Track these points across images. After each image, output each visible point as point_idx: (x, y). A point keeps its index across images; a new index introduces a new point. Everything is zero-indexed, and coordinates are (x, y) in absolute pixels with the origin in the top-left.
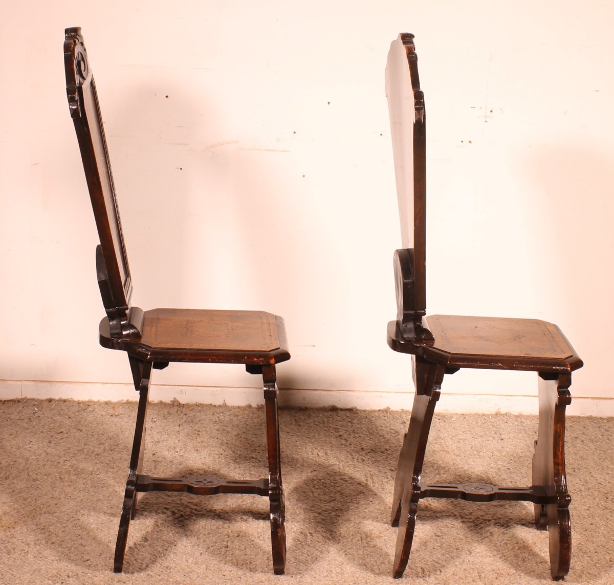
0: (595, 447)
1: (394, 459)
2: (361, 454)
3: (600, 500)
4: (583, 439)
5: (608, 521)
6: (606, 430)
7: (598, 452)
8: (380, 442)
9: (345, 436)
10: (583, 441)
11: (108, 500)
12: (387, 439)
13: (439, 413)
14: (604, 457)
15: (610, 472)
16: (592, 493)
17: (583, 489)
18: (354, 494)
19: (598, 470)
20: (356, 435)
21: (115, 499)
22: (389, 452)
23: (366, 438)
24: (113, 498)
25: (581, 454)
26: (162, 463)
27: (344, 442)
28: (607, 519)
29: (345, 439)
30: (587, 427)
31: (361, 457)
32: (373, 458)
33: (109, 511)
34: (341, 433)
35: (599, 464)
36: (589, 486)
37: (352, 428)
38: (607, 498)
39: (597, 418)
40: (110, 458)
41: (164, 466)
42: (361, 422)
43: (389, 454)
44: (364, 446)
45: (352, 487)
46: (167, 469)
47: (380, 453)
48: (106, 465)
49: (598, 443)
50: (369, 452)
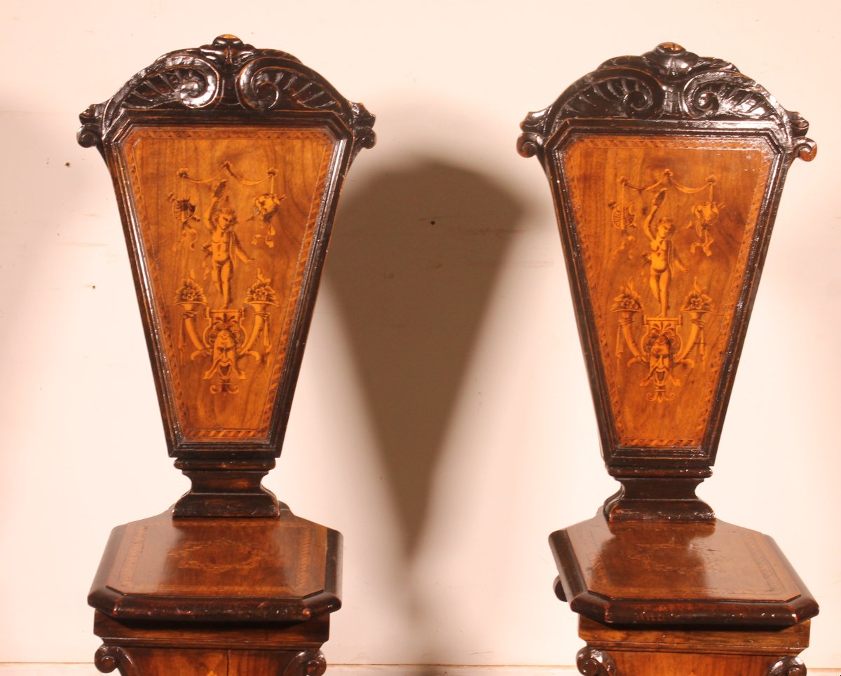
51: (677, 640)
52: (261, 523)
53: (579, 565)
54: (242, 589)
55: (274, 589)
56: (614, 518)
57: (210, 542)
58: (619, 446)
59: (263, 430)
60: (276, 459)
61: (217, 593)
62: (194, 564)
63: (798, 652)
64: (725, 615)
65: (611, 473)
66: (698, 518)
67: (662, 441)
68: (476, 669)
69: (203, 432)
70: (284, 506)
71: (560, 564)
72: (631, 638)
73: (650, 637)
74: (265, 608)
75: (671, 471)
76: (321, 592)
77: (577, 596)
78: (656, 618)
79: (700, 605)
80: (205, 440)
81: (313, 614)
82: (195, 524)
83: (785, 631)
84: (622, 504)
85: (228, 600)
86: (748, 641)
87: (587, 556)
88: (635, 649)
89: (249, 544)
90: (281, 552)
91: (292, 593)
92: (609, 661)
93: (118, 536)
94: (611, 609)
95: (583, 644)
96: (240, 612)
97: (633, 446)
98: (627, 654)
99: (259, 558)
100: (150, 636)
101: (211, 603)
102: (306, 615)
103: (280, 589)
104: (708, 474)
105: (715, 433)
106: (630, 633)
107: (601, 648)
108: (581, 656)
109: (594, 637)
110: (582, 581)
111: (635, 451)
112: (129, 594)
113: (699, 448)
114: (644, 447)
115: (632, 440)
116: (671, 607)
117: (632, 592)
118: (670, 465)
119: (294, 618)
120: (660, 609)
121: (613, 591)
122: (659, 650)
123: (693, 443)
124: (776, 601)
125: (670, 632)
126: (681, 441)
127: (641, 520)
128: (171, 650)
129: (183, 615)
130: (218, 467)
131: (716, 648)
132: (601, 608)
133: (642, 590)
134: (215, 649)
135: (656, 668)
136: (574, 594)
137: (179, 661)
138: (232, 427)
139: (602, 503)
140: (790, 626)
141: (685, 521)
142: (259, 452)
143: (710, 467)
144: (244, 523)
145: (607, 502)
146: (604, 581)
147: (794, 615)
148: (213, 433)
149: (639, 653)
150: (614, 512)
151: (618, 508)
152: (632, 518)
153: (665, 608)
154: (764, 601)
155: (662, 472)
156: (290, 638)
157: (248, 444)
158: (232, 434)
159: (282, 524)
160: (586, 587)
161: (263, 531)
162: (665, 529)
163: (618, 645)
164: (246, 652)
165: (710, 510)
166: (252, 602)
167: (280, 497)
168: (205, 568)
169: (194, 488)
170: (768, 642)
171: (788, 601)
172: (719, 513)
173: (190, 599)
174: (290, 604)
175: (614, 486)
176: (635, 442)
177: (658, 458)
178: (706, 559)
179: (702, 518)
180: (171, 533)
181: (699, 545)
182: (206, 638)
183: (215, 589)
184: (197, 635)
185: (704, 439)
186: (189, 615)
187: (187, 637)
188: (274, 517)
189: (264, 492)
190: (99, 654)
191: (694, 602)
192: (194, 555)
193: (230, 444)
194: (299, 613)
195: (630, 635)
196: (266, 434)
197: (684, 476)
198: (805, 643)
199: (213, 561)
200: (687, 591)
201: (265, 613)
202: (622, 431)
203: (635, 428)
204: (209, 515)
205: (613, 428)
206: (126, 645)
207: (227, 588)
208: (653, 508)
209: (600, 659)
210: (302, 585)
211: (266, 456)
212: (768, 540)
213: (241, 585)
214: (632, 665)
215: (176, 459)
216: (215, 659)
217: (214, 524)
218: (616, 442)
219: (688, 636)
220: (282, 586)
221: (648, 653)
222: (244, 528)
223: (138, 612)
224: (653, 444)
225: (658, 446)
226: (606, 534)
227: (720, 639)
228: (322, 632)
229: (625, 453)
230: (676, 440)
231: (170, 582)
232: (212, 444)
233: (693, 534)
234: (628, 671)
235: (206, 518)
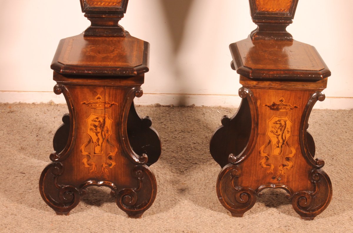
0: (327, 128)
1: (196, 137)
2: (175, 133)
3: (328, 160)
4: (320, 123)
5: (333, 173)
6: (335, 118)
7: (330, 131)
8: (188, 126)
9: (165, 123)
10: (320, 124)
11: (6, 165)
12: (193, 124)
13: (228, 108)
14: (333, 134)
15: (337, 143)
16: (324, 156)
17: (318, 154)
18: (169, 158)
19: (328, 142)
20: (172, 122)
21: (10, 164)
22: (193, 132)
23: (178, 124)
24: (9, 164)
25: (318, 132)
26: (42, 141)
27: (163, 126)
28: (332, 171)
29: (165, 125)
30: (323, 116)
31: (174, 135)
32: (182, 136)
33: (6, 172)
34: (162, 121)
35: (329, 138)
36: (322, 151)
37: (170, 118)
38: (333, 159)
39: (330, 110)
40: (7, 139)
41: (44, 143)
42: (176, 114)
43: (193, 134)
44: (177, 129)
45: (168, 154)
46: (45, 145)
47: (187, 133)
48: (4, 143)
49: (330, 125)
50: (180, 132)
51: (277, 85)
52: (118, 39)
53: (240, 56)
54: (111, 63)
55: (123, 64)
56: (254, 39)
57: (98, 46)
58: (257, 11)
59: (119, 3)
60: (124, 14)
61: (101, 65)
62: (92, 54)
63: (322, 90)
64: (295, 76)
65: (254, 21)
66: (287, 39)
67: (274, 9)
68: (200, 96)
69: (95, 3)
70: (127, 32)
71: (233, 56)
72: (259, 84)
73: (267, 84)
74: (119, 71)
75: (277, 21)
76: (141, 65)
77: (239, 68)
78: (269, 76)
79: (286, 72)
80: (96, 6)
81: (138, 73)
82: (92, 38)
83: (318, 82)
84: (258, 33)
85: (105, 68)
86: (304, 85)
87: (244, 53)
88: (260, 88)
89: (114, 47)
90: (126, 50)
91: (130, 65)
92: (251, 92)
93: (62, 43)
94: (252, 73)
95: (241, 86)
96: (110, 72)
97: (263, 11)
98: (258, 90)
99: (117, 52)
100: (75, 81)
101: (99, 68)
102: (135, 74)
103: (125, 64)
104: (291, 22)
105: (294, 6)
106: (259, 82)
107: (248, 87)
108: (240, 90)
109: (245, 83)
110: (241, 62)
111: (263, 13)
112: (67, 65)
113: (288, 12)
114: (267, 11)
115: (262, 9)
116: (275, 72)
117: (260, 66)
118: (276, 18)
119: (131, 75)
120: (271, 73)
121: (253, 66)
122: (270, 88)
123: (286, 10)
124: (315, 71)
125: (274, 82)
126: (281, 9)
127: (265, 39)
128: (83, 86)
129: (88, 73)
130: (101, 16)
131: (291, 88)
132: (248, 72)
133: (264, 66)
134: (100, 86)
135: (268, 95)
136: (238, 67)
137: (86, 90)
138: (107, 1)
139: (250, 33)
140: (320, 80)
141: (282, 40)
142: (117, 11)
143: (292, 20)
144: (111, 39)
145: (252, 32)
146: (250, 62)
147: (321, 76)
148: (99, 3)
149: (262, 90)
150: (254, 36)
151: (256, 35)
152: (261, 39)
153: (273, 73)
154: (310, 71)
155: (273, 21)
156: (129, 82)
157: (113, 8)
158: (107, 4)
159: (126, 39)
160: (243, 65)
161: (119, 42)
162: (274, 43)
163: (255, 86)
164: (112, 88)
165: (291, 36)
166: (114, 69)
167: (126, 29)
168: (96, 55)
169: (92, 25)
170: (311, 86)
171: (319, 71)
172: (295, 38)
173: (90, 67)
174: (129, 69)
175: (255, 27)
176: (263, 9)
177: (272, 16)
178: (289, 55)
179: (288, 39)
180: (83, 42)
181: (287, 50)
182: (97, 82)
183: (100, 63)
184: (93, 81)
185: (290, 9)
186: (90, 73)
187: (89, 82)
188: (123, 37)
189: (119, 27)
190: (55, 88)
191: (284, 70)
192: (92, 50)
193: (106, 8)
194: (132, 73)
195: (259, 83)
196: (120, 4)
197: (282, 23)
198: (325, 86)
199: (99, 53)
200: (281, 66)
201: (119, 73)
202: (259, 5)
203: (264, 4)
204: (98, 35)
205: (255, 4)
206: (65, 84)
207: (104, 63)
208: (269, 35)
209: (247, 92)
210: (134, 62)
211: (120, 13)
212: (313, 48)
213: (110, 62)
214: (260, 94)
215: (85, 13)
216: (100, 90)
217: (100, 39)
218: (256, 10)
219: (281, 83)
220: (126, 62)
221: (265, 90)
222: (111, 40)
223: (70, 71)
224: (270, 10)
225: (272, 11)
226: (251, 45)
227: (293, 84)
228: (141, 80)
229: (260, 14)
230: (279, 9)
231: (82, 61)
232: (99, 8)
233: (284, 45)
234: (258, 96)
235: (97, 36)
